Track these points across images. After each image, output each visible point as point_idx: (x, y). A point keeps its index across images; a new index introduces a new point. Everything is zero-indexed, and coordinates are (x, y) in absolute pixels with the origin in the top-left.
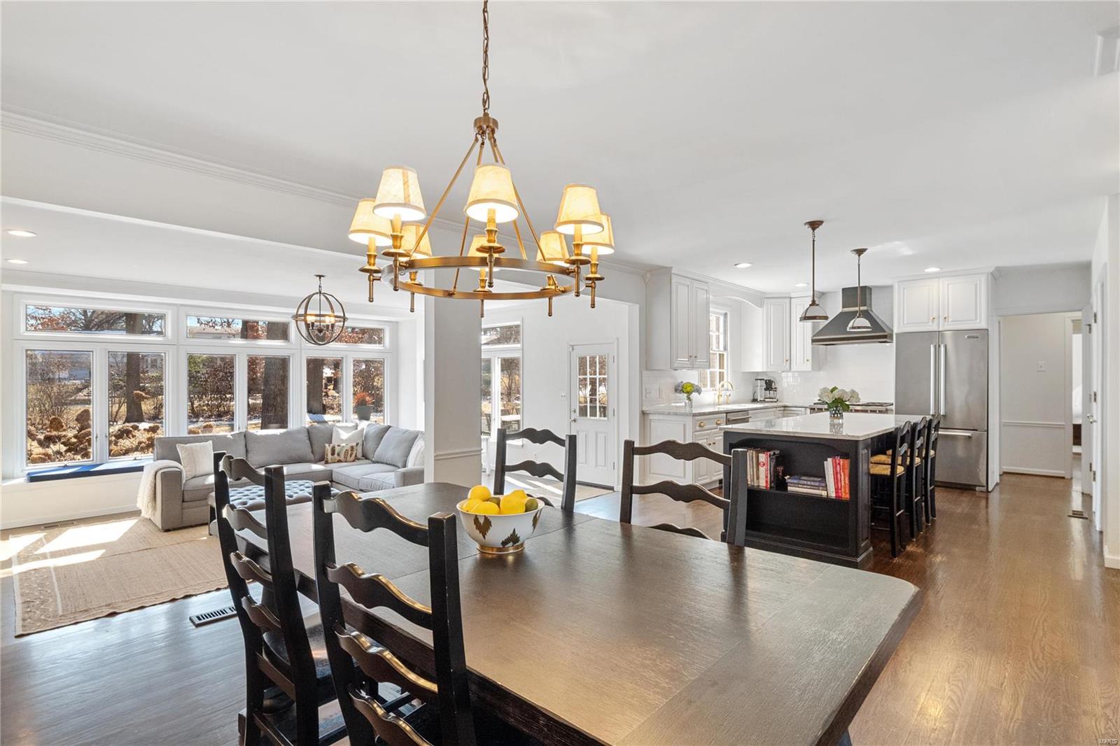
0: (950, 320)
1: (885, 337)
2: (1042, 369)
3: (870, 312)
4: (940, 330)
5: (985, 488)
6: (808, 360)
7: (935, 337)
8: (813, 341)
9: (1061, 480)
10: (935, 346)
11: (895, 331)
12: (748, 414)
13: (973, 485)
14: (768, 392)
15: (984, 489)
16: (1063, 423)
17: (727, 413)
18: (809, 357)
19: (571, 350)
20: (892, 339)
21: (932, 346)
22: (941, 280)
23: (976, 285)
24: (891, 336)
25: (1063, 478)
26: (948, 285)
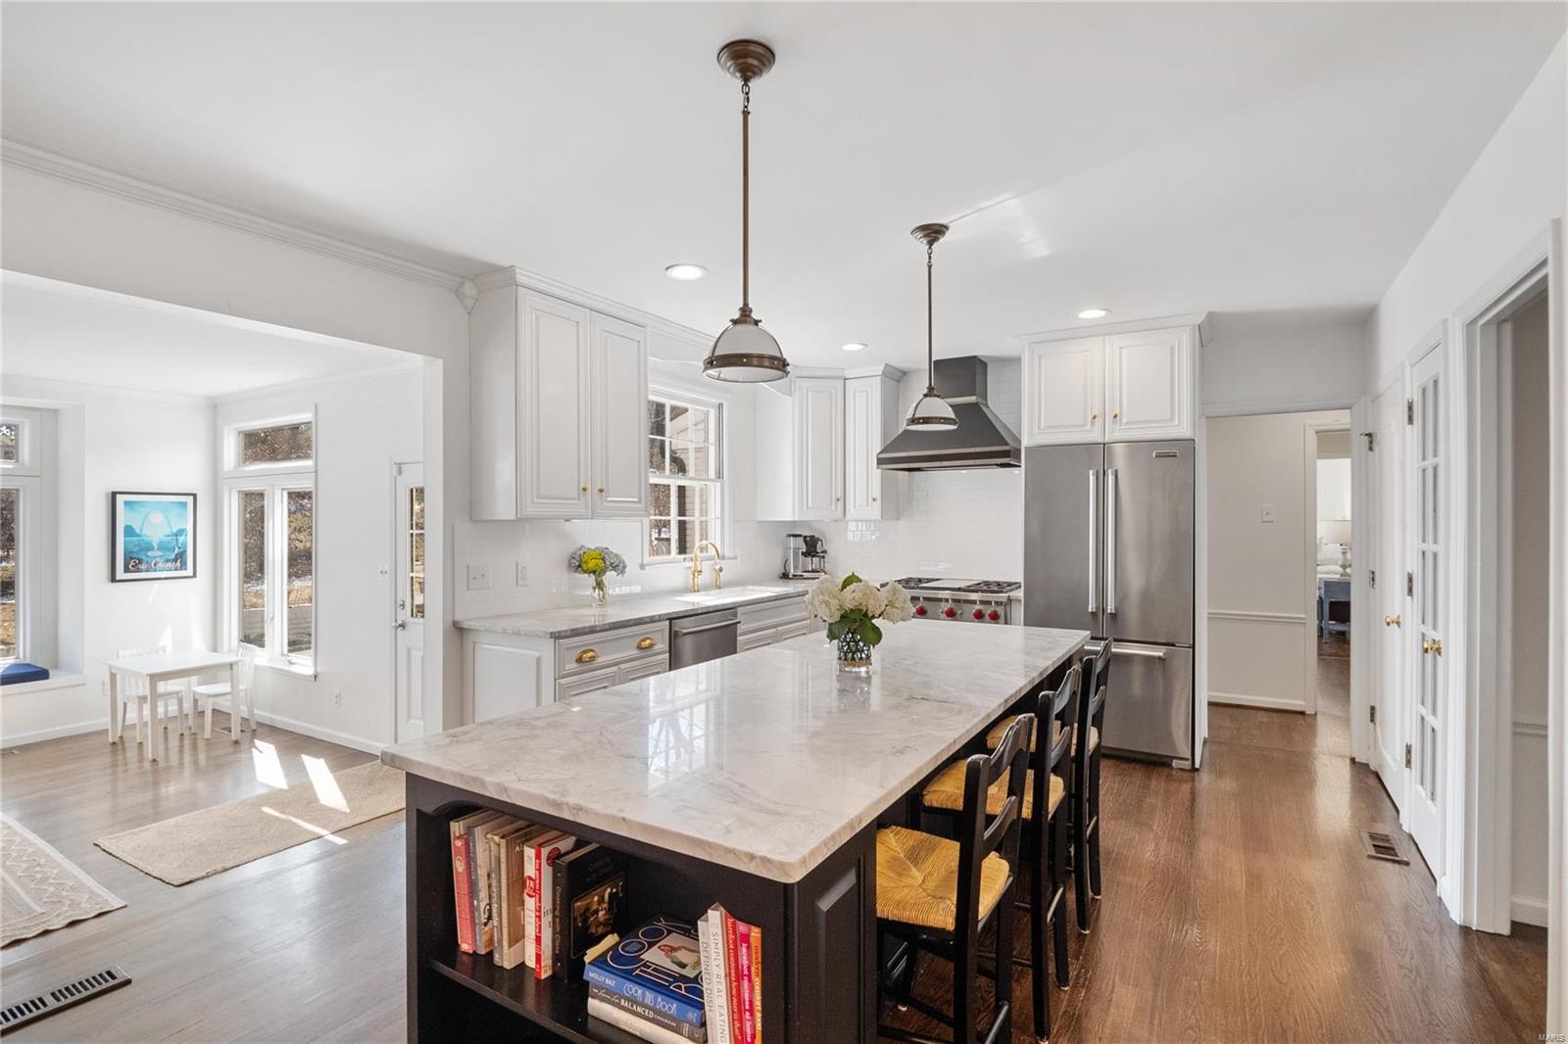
0: (1125, 421)
1: (1006, 454)
2: (1271, 518)
3: (984, 409)
4: (1107, 440)
5: (1190, 762)
6: (874, 500)
7: (1100, 452)
8: (880, 462)
9: (1300, 716)
10: (1097, 472)
11: (1025, 442)
12: (735, 616)
13: (1168, 757)
14: (809, 559)
15: (1187, 765)
16: (1303, 616)
17: (671, 620)
18: (876, 492)
19: (395, 473)
20: (1018, 458)
21: (1091, 472)
22: (1107, 338)
23: (1172, 348)
24: (1016, 453)
25: (1302, 713)
26: (1121, 348)
